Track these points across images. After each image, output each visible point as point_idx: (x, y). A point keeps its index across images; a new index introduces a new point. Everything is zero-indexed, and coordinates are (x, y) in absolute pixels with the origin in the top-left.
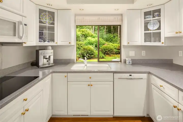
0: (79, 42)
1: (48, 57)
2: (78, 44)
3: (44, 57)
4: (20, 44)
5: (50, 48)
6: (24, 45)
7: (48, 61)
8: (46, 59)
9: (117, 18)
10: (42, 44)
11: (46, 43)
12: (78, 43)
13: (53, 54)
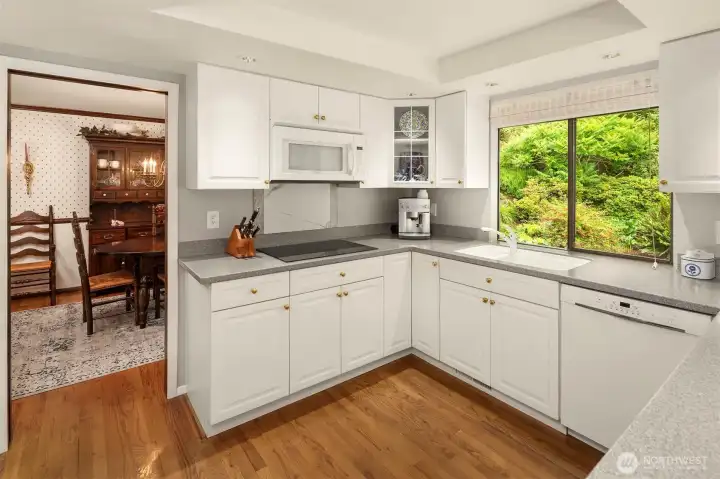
0: (648, 180)
1: (416, 216)
2: (641, 190)
3: (409, 216)
4: (355, 183)
5: (424, 194)
6: (362, 186)
7: (418, 226)
8: (413, 219)
9: (648, 80)
10: (403, 184)
11: (412, 183)
12: (638, 185)
13: (428, 210)
